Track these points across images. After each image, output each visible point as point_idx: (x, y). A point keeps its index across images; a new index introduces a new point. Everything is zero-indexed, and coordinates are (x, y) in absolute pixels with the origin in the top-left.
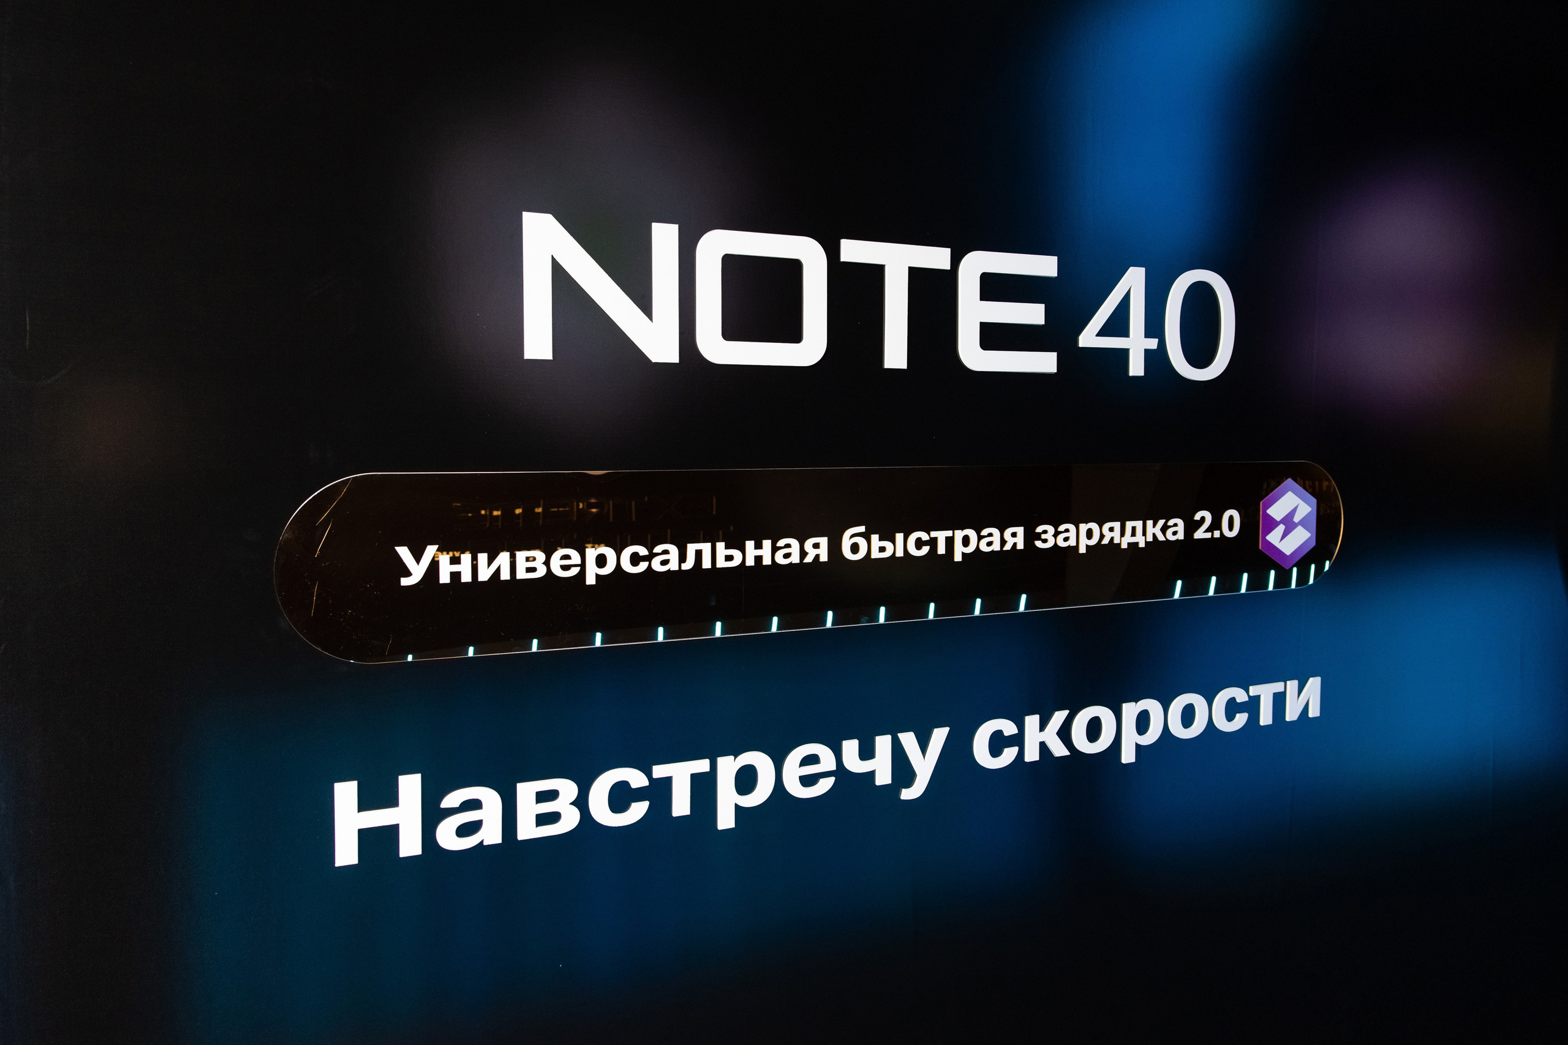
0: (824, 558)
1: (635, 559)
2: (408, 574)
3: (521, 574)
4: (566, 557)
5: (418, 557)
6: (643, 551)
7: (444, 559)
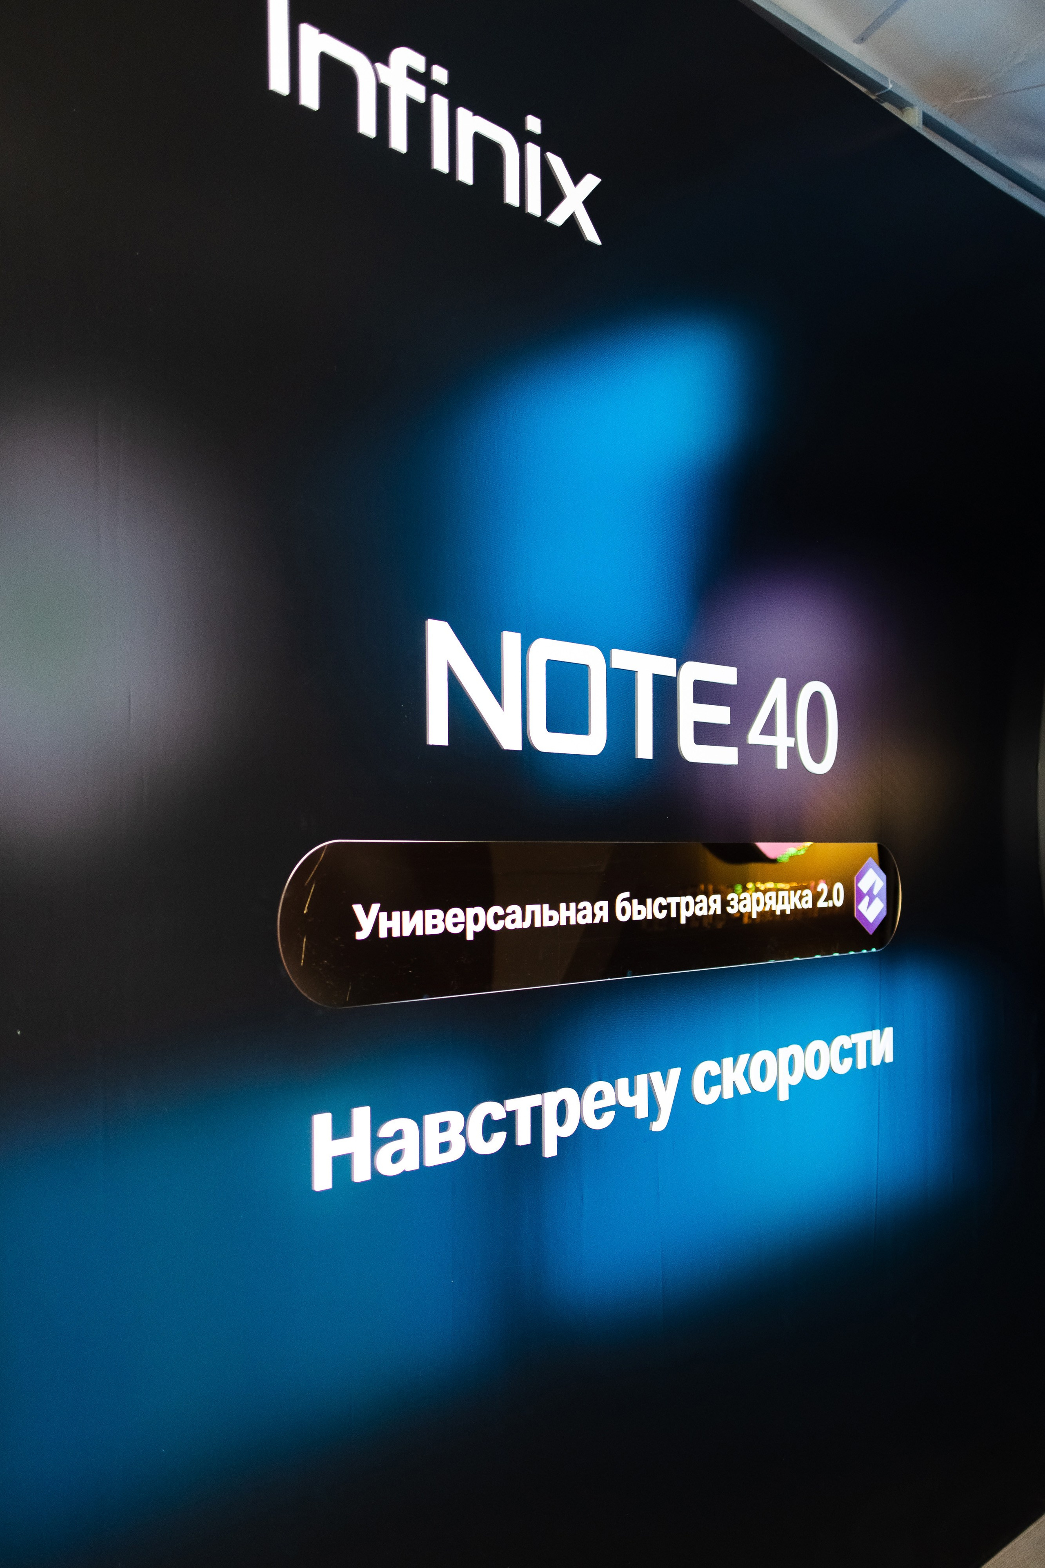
0: (606, 920)
1: (497, 918)
2: (360, 929)
3: (430, 931)
4: (455, 916)
5: (367, 911)
6: (499, 910)
7: (383, 915)
